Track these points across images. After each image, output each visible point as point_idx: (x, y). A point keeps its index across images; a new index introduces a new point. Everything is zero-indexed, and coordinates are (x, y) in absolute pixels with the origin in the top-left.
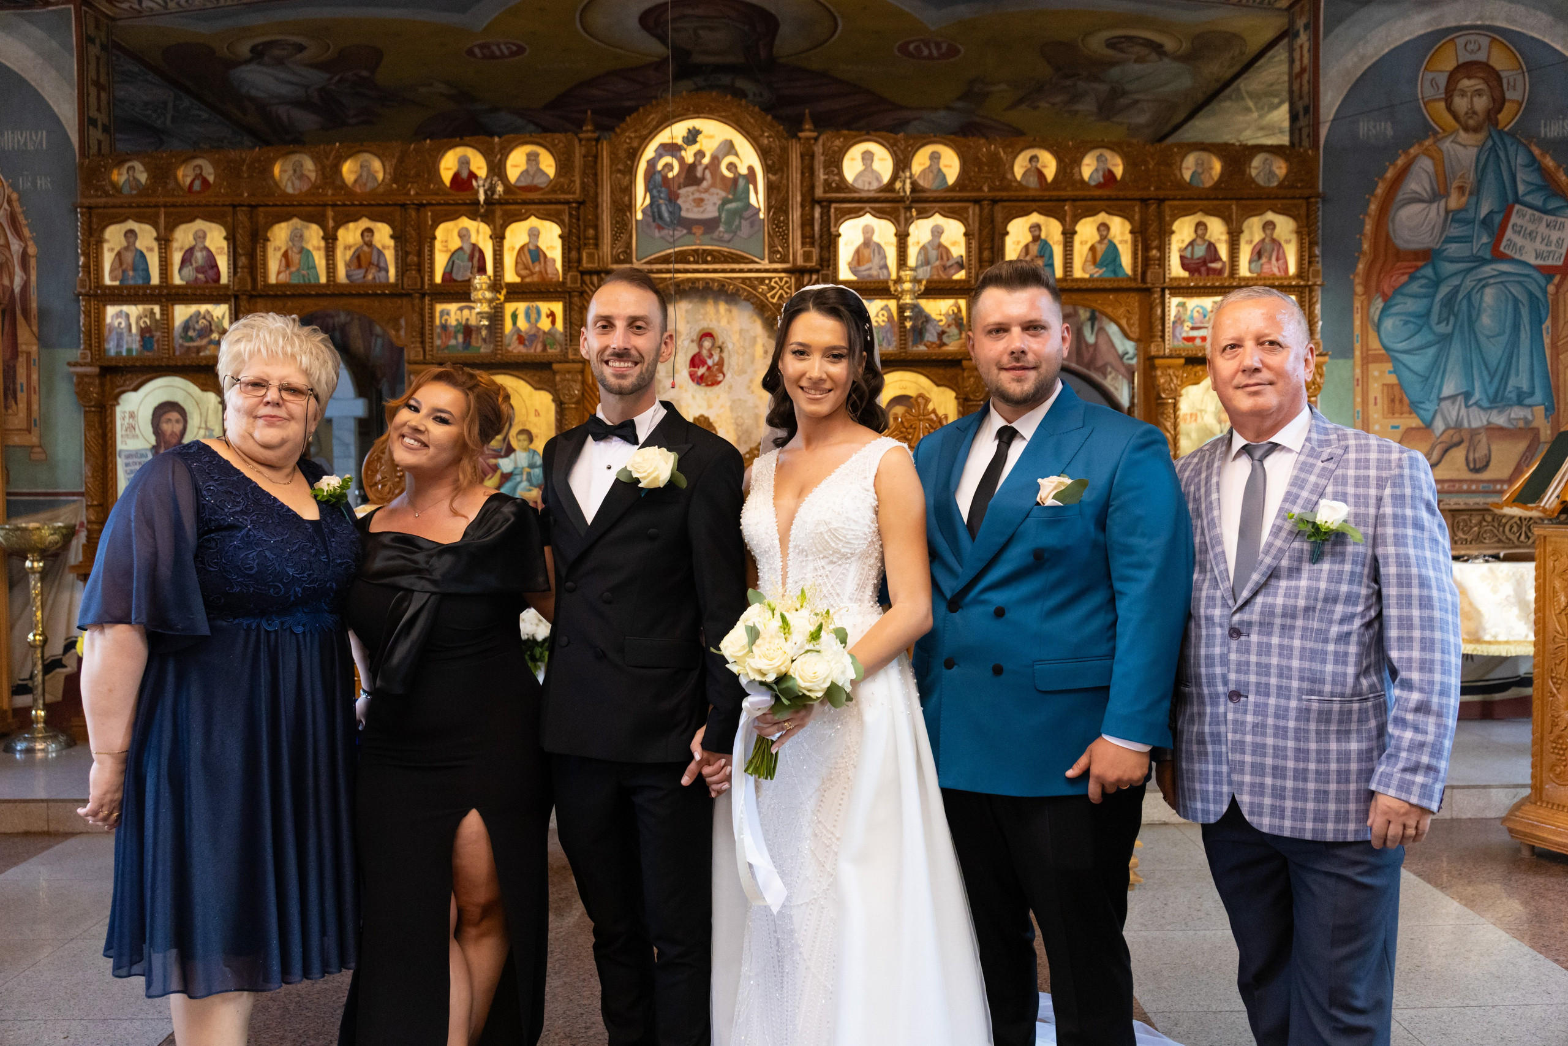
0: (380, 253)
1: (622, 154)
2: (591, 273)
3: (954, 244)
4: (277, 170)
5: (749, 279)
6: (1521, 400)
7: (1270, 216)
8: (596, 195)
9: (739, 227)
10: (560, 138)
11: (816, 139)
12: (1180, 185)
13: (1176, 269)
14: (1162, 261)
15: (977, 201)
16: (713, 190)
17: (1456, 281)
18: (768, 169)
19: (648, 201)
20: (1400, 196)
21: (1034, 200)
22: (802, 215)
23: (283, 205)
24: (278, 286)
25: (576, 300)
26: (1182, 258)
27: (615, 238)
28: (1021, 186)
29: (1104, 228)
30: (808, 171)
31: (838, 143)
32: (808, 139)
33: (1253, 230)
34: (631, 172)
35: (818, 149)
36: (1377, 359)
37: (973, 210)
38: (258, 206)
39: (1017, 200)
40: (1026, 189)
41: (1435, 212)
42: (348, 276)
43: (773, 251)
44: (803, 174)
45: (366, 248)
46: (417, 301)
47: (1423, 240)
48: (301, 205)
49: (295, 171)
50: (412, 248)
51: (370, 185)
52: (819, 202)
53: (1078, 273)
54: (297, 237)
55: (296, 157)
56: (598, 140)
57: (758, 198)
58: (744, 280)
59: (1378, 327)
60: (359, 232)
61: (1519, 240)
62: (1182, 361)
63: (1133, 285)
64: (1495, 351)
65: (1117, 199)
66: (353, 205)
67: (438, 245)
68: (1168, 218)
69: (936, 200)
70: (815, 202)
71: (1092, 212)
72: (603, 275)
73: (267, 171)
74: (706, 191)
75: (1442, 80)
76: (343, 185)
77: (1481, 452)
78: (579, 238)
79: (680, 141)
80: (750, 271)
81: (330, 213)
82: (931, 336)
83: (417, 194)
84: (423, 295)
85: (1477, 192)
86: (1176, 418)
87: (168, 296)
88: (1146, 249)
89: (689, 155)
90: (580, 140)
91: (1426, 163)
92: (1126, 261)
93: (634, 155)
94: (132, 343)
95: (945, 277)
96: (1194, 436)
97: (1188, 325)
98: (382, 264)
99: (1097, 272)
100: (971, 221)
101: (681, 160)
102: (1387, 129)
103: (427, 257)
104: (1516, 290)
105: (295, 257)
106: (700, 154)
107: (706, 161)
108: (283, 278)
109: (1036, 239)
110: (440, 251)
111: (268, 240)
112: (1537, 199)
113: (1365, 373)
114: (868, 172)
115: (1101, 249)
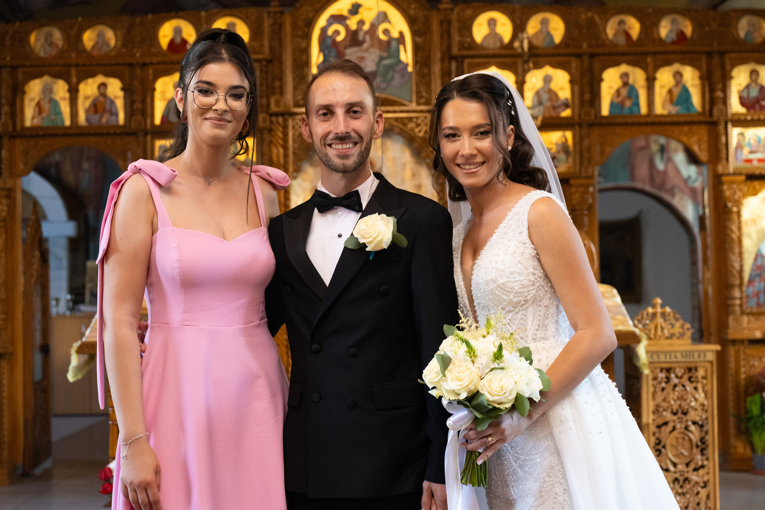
0: (112, 102)
1: (301, 23)
2: (277, 114)
3: (562, 89)
4: (32, 38)
5: (402, 118)
8: (281, 56)
9: (392, 78)
10: (252, 11)
11: (452, 10)
12: (737, 41)
13: (736, 106)
14: (725, 101)
15: (578, 56)
16: (372, 50)
18: (415, 33)
19: (321, 59)
21: (623, 54)
22: (442, 69)
23: (38, 66)
24: (32, 128)
25: (267, 137)
26: (741, 98)
27: (295, 88)
28: (613, 44)
29: (678, 75)
30: (446, 34)
31: (469, 12)
32: (446, 10)
34: (308, 37)
35: (454, 17)
37: (574, 63)
38: (17, 67)
39: (610, 54)
40: (616, 45)
42: (87, 120)
43: (419, 96)
44: (442, 36)
45: (101, 99)
46: (141, 139)
48: (51, 65)
49: (46, 40)
50: (137, 97)
51: (105, 50)
52: (455, 58)
53: (659, 110)
54: (48, 90)
55: (46, 29)
56: (282, 13)
57: (407, 56)
58: (397, 119)
60: (95, 87)
62: (743, 178)
63: (702, 119)
65: (688, 52)
66: (91, 65)
67: (157, 95)
68: (728, 67)
69: (546, 55)
70: (452, 58)
71: (668, 63)
72: (287, 117)
73: (24, 39)
74: (366, 50)
76: (84, 50)
78: (267, 87)
79: (345, 13)
80: (402, 112)
81: (73, 71)
83: (142, 56)
84: (146, 134)
86: (740, 222)
88: (712, 91)
89: (353, 23)
90: (269, 13)
92: (696, 100)
93: (310, 24)
95: (554, 114)
96: (754, 236)
97: (746, 150)
98: (114, 111)
99: (674, 110)
100: (573, 71)
101: (347, 27)
103: (149, 106)
105: (46, 106)
106: (361, 23)
107: (366, 27)
108: (37, 122)
109: (625, 84)
110: (160, 99)
111: (24, 92)
114: (493, 34)
115: (676, 91)
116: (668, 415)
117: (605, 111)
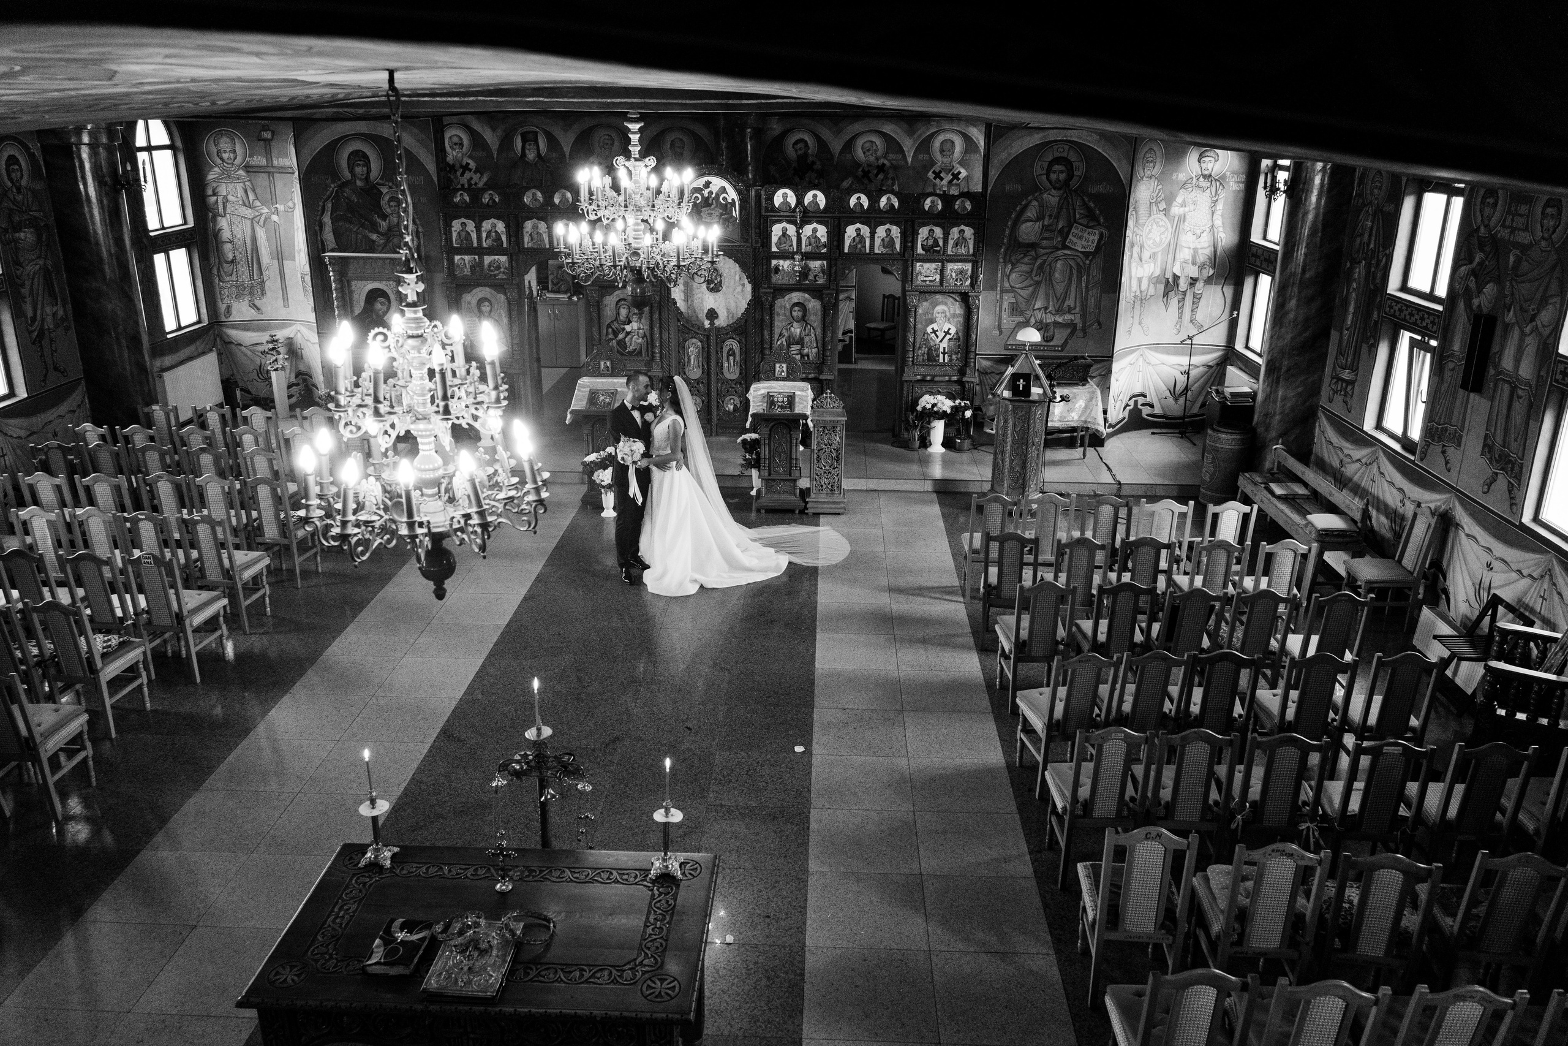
6: (1070, 310)
7: (962, 227)
9: (728, 226)
13: (920, 250)
15: (833, 218)
16: (716, 209)
17: (1045, 258)
20: (1022, 219)
22: (755, 222)
24: (528, 249)
26: (922, 246)
28: (852, 211)
29: (888, 231)
30: (760, 199)
32: (758, 189)
33: (955, 232)
35: (763, 193)
36: (1007, 291)
37: (830, 223)
38: (519, 213)
40: (854, 212)
41: (1037, 226)
43: (742, 238)
44: (755, 203)
47: (1032, 239)
49: (533, 198)
51: (567, 204)
53: (876, 251)
54: (535, 227)
55: (533, 191)
57: (736, 213)
59: (1008, 277)
61: (1074, 240)
64: (1060, 289)
70: (762, 216)
71: (883, 224)
74: (713, 210)
75: (1046, 165)
76: (555, 204)
77: (1050, 333)
81: (549, 217)
82: (811, 277)
85: (1057, 217)
87: (481, 252)
89: (706, 193)
91: (1035, 203)
94: (467, 271)
95: (818, 251)
97: (922, 276)
99: (884, 251)
101: (702, 195)
102: (1019, 187)
104: (1072, 263)
105: (535, 236)
106: (711, 193)
107: (713, 196)
108: (530, 245)
109: (858, 235)
112: (1084, 221)
113: (1001, 298)
114: (785, 203)
115: (886, 240)
116: (823, 446)
117: (846, 251)
